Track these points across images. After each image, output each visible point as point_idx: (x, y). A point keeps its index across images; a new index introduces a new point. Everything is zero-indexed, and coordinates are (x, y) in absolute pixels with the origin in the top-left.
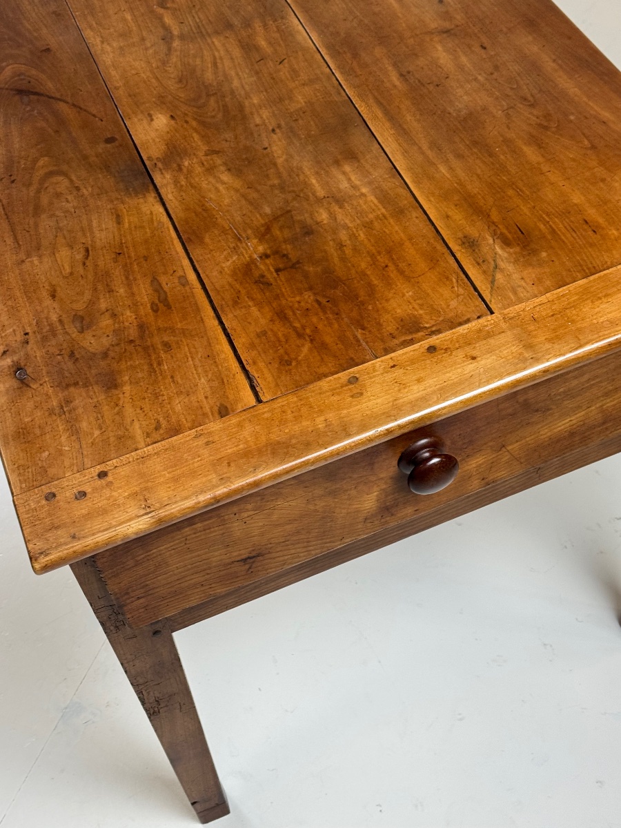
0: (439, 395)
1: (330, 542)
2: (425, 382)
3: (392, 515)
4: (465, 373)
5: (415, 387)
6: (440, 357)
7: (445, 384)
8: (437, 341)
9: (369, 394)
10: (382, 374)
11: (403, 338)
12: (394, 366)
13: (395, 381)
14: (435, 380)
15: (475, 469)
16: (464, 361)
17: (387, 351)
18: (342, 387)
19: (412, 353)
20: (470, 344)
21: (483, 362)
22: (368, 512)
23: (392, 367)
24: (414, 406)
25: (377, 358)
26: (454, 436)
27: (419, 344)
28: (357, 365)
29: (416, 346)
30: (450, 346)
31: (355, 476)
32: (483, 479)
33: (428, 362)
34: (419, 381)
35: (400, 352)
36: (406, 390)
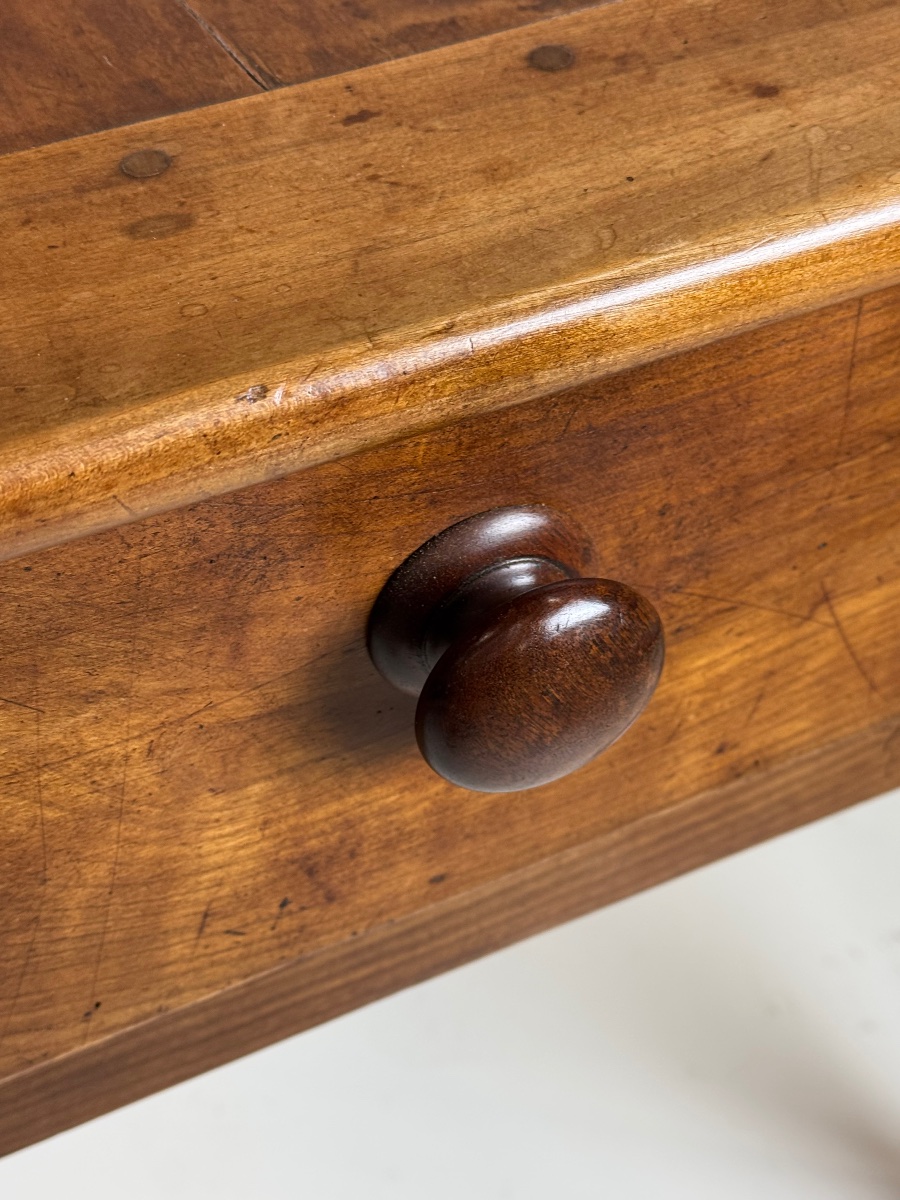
0: (606, 234)
1: (29, 1029)
2: (530, 182)
3: (330, 898)
4: (733, 143)
5: (476, 201)
6: (595, 84)
7: (634, 187)
8: (576, 31)
9: (226, 222)
10: (300, 145)
11: (409, 18)
12: (363, 116)
13: (371, 171)
14: (577, 171)
15: (698, 698)
16: (717, 104)
17: (326, 62)
18: (80, 191)
19: (450, 71)
20: (737, 42)
21: (817, 106)
22: (220, 884)
23: (349, 120)
24: (474, 274)
25: (278, 84)
26: (640, 511)
27: (487, 39)
28: (173, 106)
29: (473, 46)
30: (644, 47)
31: (148, 684)
32: (720, 750)
33: (536, 101)
34: (493, 174)
35: (394, 66)
36: (428, 211)
